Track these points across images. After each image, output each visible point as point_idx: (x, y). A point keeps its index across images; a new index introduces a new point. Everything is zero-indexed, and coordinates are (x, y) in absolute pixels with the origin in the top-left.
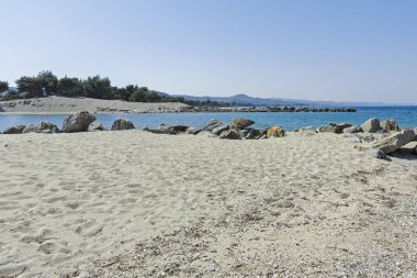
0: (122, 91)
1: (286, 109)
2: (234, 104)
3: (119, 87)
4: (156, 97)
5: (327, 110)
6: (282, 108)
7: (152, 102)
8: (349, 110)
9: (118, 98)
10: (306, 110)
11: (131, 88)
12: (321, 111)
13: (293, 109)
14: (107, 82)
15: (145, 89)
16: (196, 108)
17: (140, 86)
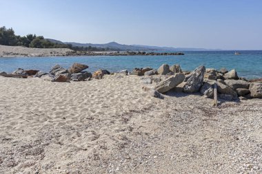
0: (24, 39)
1: (140, 53)
2: (108, 49)
3: (22, 36)
4: (50, 44)
5: (166, 54)
6: (137, 52)
7: (46, 48)
8: (180, 54)
9: (20, 45)
10: (153, 54)
11: (30, 37)
12: (162, 54)
13: (144, 53)
14: (11, 32)
15: (41, 38)
16: (78, 52)
17: (37, 36)
